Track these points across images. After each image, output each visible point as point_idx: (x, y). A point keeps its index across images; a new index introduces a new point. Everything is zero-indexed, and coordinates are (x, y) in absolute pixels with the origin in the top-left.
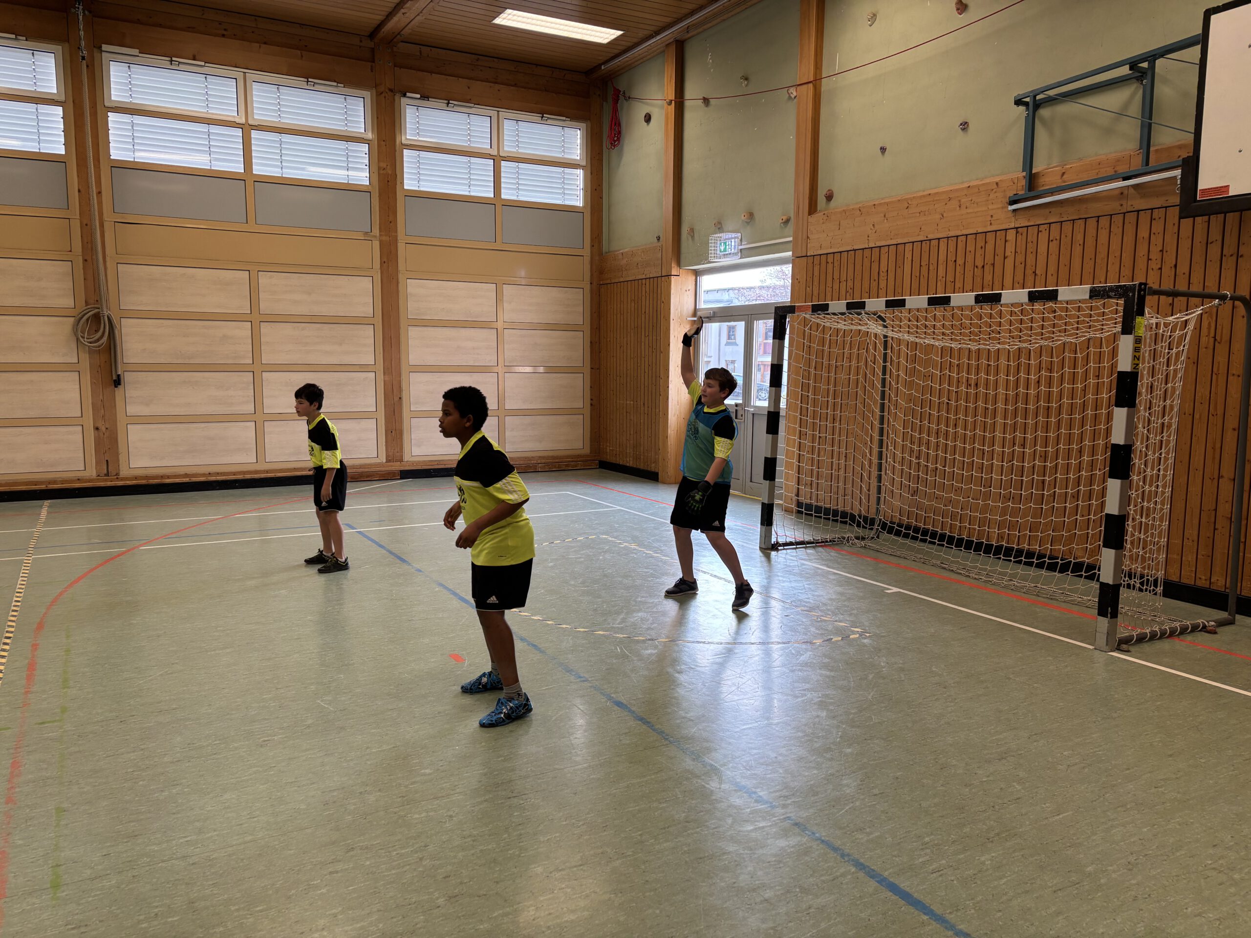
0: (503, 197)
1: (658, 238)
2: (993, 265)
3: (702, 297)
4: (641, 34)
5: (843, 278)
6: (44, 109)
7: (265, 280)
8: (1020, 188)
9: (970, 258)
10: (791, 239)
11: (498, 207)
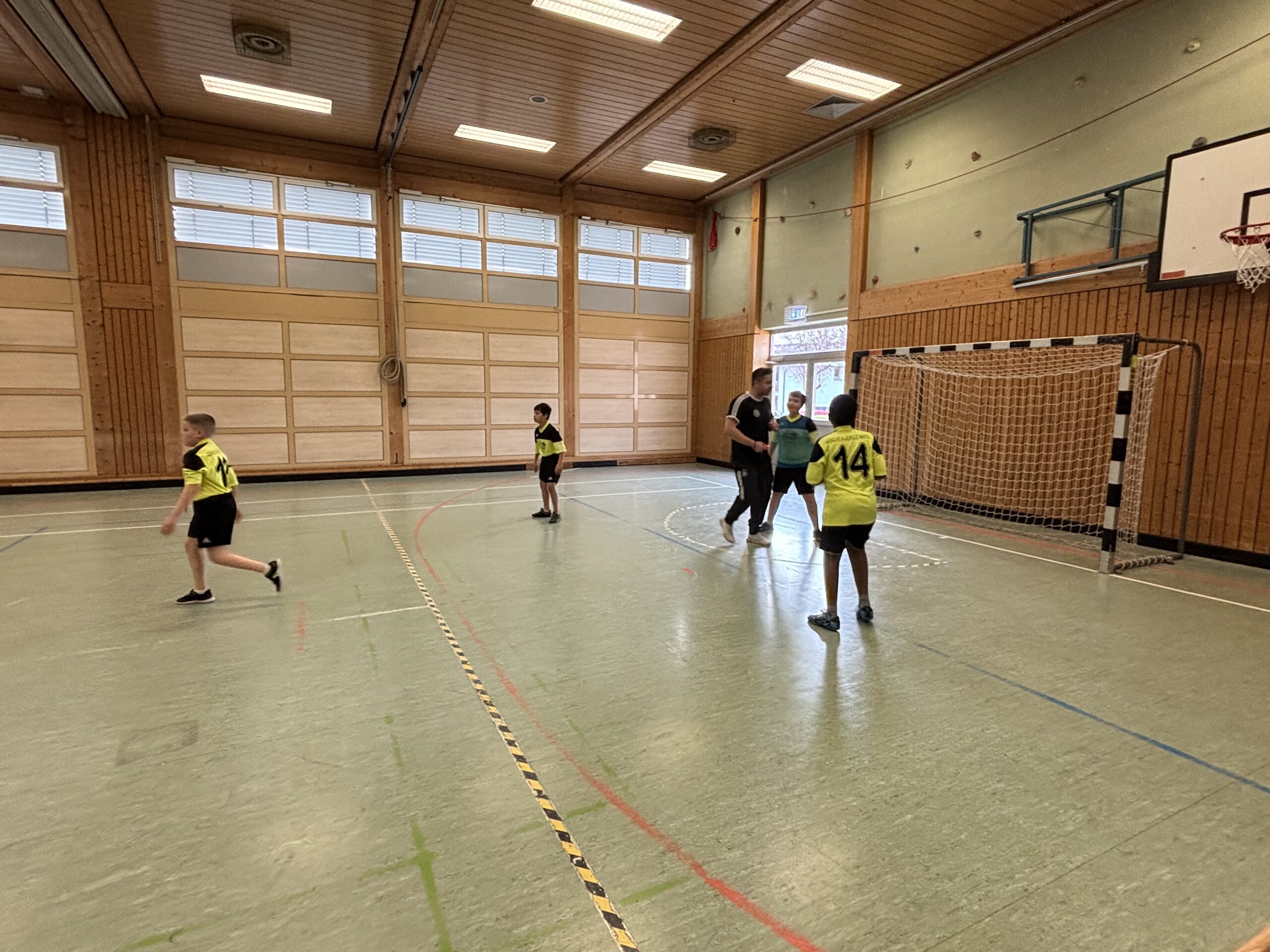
0: (640, 284)
1: (744, 310)
3: (774, 349)
4: (737, 175)
6: (364, 230)
7: (493, 339)
8: (1022, 273)
10: (846, 309)
11: (637, 291)
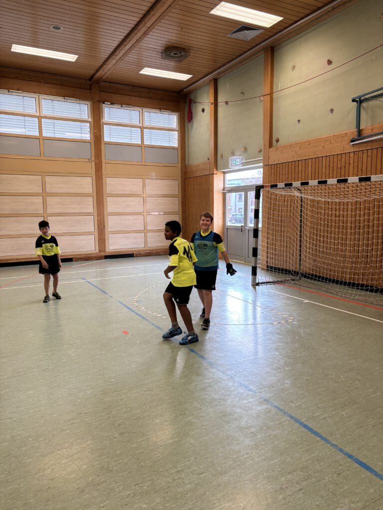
0: (145, 143)
1: (208, 159)
2: (345, 167)
3: (227, 182)
4: (200, 76)
5: (284, 173)
7: (48, 179)
8: (355, 136)
9: (335, 165)
10: (262, 158)
11: (143, 148)
